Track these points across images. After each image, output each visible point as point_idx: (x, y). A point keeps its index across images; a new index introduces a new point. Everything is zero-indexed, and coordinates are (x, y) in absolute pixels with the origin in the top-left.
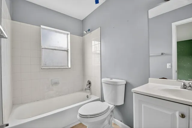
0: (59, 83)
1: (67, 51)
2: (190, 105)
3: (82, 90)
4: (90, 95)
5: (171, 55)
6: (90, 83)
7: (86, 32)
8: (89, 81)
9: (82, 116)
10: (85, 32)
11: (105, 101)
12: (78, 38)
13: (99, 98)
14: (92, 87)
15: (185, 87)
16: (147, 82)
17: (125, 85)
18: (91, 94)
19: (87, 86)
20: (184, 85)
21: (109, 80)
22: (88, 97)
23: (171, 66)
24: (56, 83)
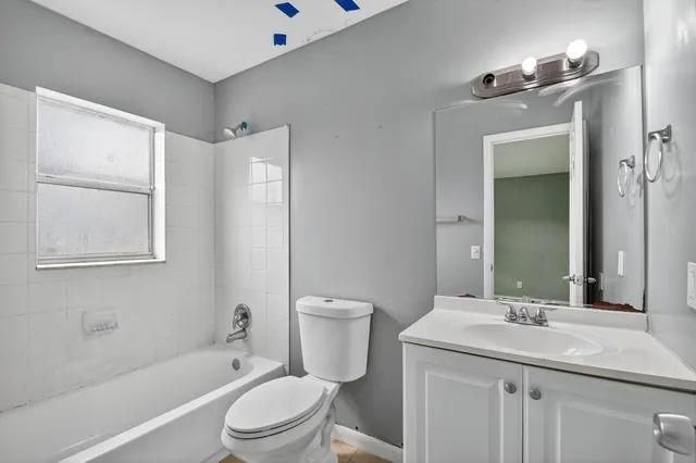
0: (117, 325)
1: (150, 196)
2: (523, 364)
3: (213, 342)
4: (248, 356)
5: (480, 223)
6: (245, 316)
7: (234, 131)
8: (240, 307)
9: (240, 435)
10: (229, 132)
11: (307, 374)
12: (195, 148)
13: (280, 364)
14: (254, 329)
15: (513, 317)
16: (429, 306)
17: (369, 318)
18: (251, 353)
19: (234, 327)
20: (511, 312)
21: (319, 302)
22: (236, 365)
23: (482, 253)
24: (103, 328)
